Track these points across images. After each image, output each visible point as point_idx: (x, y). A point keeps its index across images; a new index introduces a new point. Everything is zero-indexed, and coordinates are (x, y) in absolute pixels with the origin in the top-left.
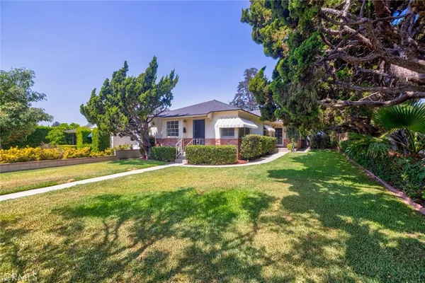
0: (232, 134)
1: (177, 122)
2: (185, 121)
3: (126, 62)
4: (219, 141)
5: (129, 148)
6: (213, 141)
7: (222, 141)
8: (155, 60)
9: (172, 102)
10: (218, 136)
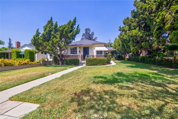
0: (102, 53)
1: (76, 48)
2: (80, 48)
3: (52, 17)
4: (96, 56)
5: (46, 60)
6: (93, 56)
7: (97, 56)
8: (75, 19)
9: (75, 39)
10: (95, 54)
